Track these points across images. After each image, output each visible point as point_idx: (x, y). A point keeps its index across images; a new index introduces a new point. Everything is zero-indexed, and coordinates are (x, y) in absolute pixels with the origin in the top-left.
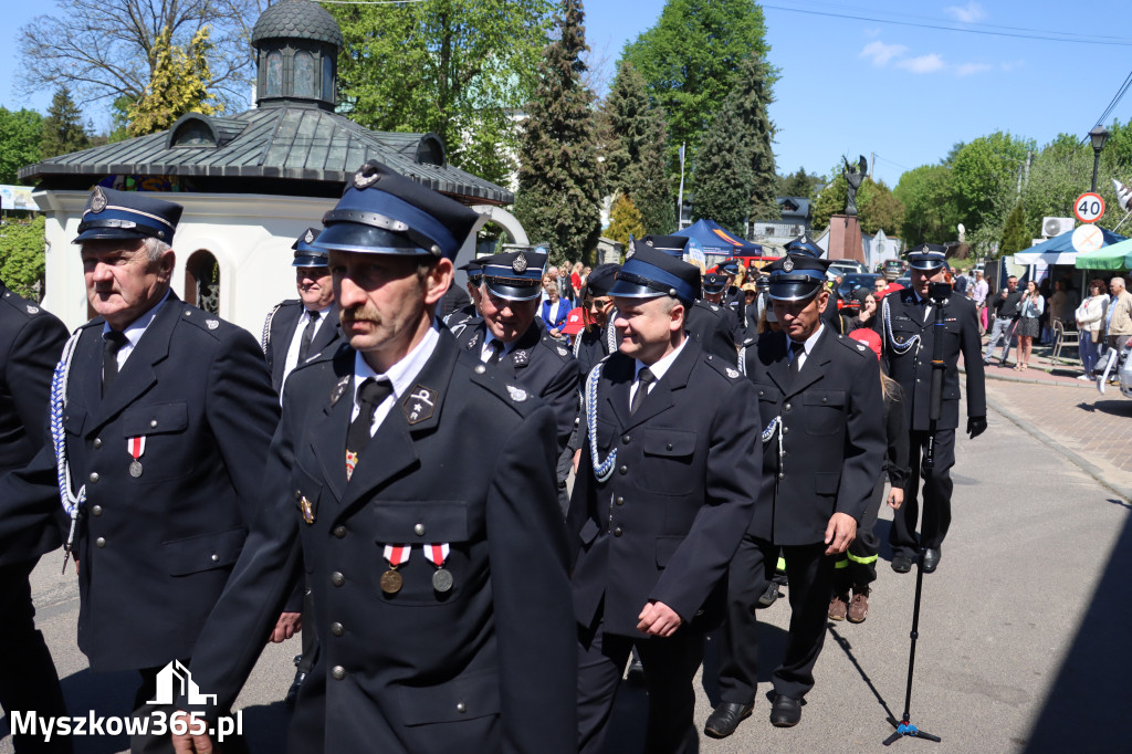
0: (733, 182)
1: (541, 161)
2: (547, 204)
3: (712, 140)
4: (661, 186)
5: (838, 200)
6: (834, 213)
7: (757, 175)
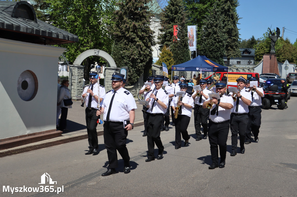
0: (217, 40)
1: (124, 29)
2: (127, 49)
3: (208, 22)
4: (183, 42)
5: (266, 47)
6: (265, 53)
7: (230, 38)
